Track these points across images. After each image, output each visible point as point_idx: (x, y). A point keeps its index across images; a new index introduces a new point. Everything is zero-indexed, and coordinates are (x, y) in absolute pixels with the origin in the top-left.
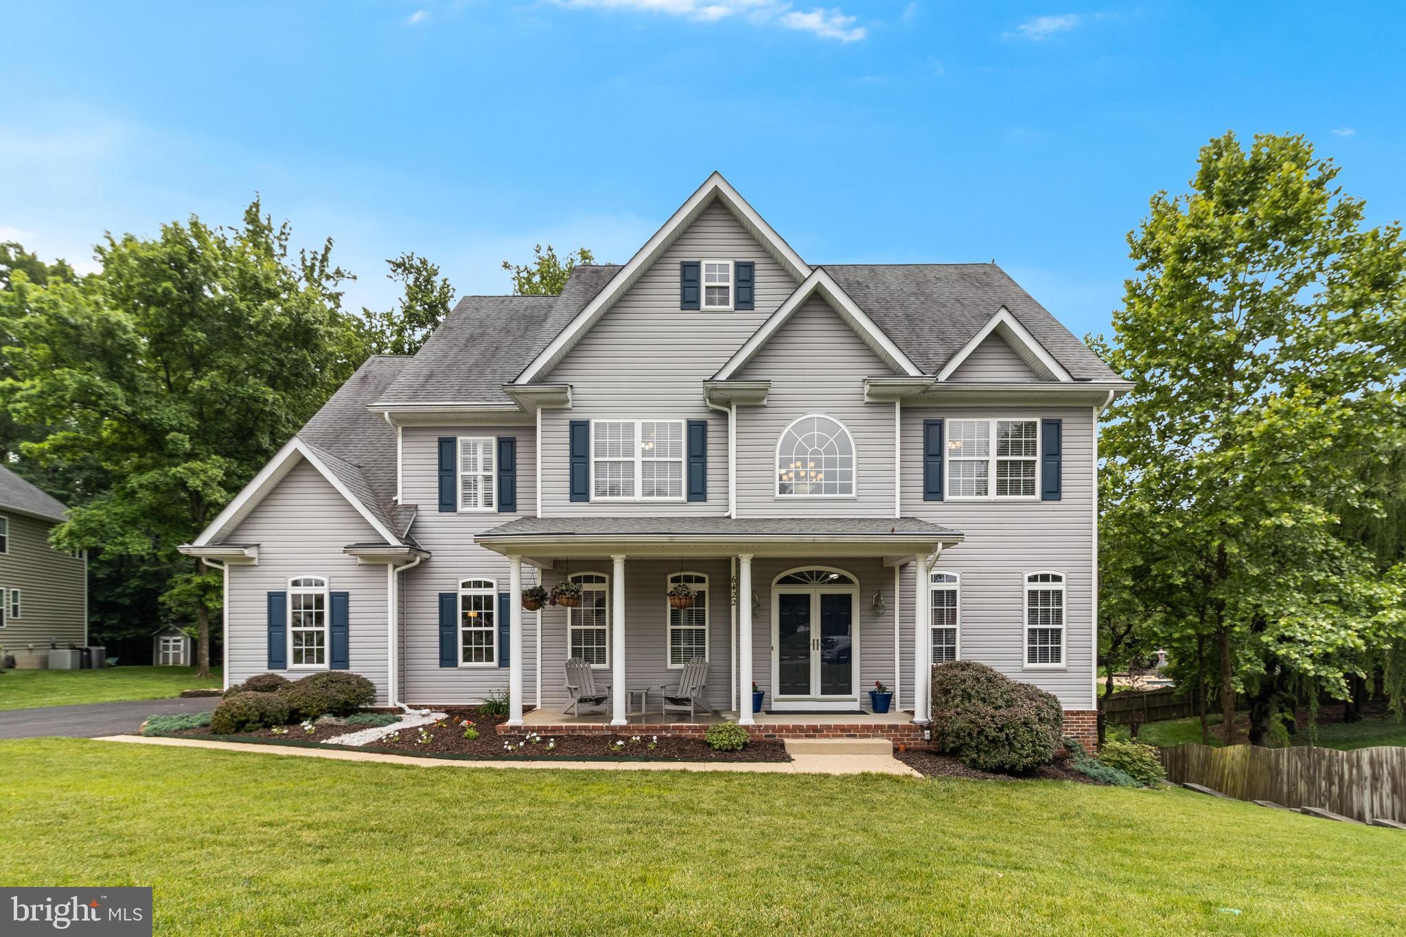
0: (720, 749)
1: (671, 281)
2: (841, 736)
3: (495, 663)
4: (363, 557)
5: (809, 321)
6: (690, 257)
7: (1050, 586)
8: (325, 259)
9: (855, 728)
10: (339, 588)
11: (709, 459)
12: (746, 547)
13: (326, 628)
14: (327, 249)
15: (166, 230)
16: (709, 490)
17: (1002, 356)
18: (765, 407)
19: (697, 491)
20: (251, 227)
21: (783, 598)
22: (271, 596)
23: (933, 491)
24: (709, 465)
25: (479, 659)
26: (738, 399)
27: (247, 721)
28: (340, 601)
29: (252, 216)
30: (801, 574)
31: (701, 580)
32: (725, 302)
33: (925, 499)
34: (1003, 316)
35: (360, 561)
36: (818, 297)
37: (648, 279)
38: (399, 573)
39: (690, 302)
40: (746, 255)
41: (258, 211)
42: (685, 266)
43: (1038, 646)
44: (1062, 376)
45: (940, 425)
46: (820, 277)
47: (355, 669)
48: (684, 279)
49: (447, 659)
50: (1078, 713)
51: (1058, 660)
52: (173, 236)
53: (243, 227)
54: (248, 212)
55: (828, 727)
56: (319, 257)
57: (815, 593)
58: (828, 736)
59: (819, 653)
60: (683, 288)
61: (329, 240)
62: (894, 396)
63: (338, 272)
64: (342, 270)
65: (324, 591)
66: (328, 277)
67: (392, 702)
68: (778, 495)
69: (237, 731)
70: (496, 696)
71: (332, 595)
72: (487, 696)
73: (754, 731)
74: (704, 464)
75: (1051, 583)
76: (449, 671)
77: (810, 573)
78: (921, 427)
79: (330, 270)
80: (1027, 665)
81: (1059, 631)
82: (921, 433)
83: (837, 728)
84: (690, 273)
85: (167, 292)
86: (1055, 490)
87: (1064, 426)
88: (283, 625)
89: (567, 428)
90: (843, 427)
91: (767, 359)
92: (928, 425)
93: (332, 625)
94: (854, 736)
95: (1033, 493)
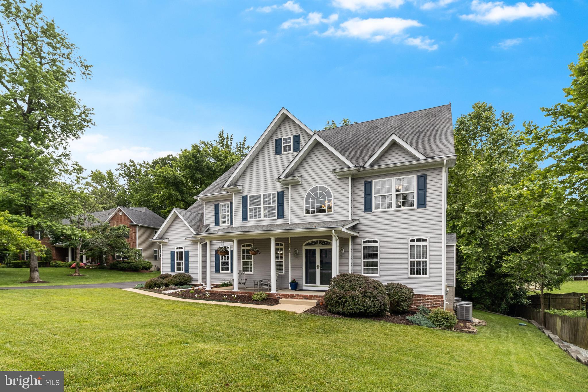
0: (254, 300)
1: (272, 146)
2: (302, 299)
3: (230, 272)
4: (192, 241)
5: (316, 152)
6: (277, 137)
7: (421, 243)
8: (244, 144)
9: (307, 296)
10: (187, 250)
11: (285, 204)
12: (273, 235)
13: (184, 261)
14: (245, 140)
15: (193, 146)
16: (285, 214)
17: (399, 152)
18: (300, 184)
19: (281, 215)
20: (221, 139)
21: (306, 250)
22: (171, 252)
23: (368, 208)
24: (285, 206)
25: (226, 270)
26: (291, 183)
27: (151, 286)
28: (187, 253)
29: (221, 136)
30: (313, 242)
31: (282, 245)
32: (290, 150)
33: (365, 212)
34: (394, 137)
35: (191, 242)
36: (317, 144)
37: (265, 147)
38: (202, 245)
39: (278, 152)
40: (296, 133)
41: (223, 134)
42: (277, 140)
43: (416, 268)
44: (421, 157)
45: (371, 182)
46: (316, 137)
47: (190, 273)
48: (276, 145)
49: (217, 270)
50: (434, 296)
51: (426, 274)
52: (196, 148)
53: (218, 140)
54: (220, 135)
55: (298, 295)
56: (242, 144)
57: (318, 248)
58: (298, 298)
59: (319, 269)
60: (276, 148)
61: (245, 138)
62: (348, 175)
63: (248, 147)
64: (249, 146)
65: (183, 250)
66: (246, 149)
67: (200, 282)
68: (305, 215)
69: (149, 288)
70: (225, 282)
71: (185, 252)
72: (223, 281)
73: (273, 295)
74: (283, 205)
75: (421, 242)
76: (217, 274)
77: (317, 241)
78: (363, 184)
79: (246, 146)
80: (410, 276)
81: (426, 262)
82: (363, 187)
83: (301, 295)
84: (278, 142)
85: (191, 164)
86: (423, 204)
87: (428, 177)
88: (174, 260)
89: (241, 198)
90: (329, 188)
91: (301, 168)
92: (366, 183)
93: (185, 260)
94: (307, 299)
95: (414, 206)
